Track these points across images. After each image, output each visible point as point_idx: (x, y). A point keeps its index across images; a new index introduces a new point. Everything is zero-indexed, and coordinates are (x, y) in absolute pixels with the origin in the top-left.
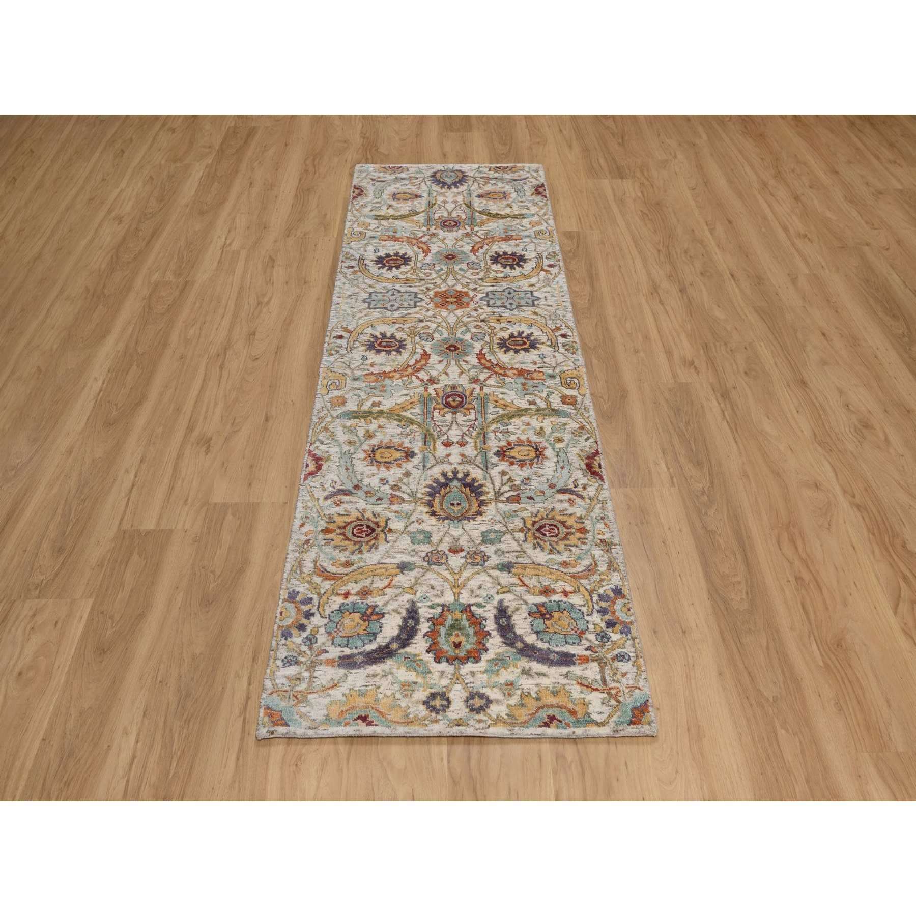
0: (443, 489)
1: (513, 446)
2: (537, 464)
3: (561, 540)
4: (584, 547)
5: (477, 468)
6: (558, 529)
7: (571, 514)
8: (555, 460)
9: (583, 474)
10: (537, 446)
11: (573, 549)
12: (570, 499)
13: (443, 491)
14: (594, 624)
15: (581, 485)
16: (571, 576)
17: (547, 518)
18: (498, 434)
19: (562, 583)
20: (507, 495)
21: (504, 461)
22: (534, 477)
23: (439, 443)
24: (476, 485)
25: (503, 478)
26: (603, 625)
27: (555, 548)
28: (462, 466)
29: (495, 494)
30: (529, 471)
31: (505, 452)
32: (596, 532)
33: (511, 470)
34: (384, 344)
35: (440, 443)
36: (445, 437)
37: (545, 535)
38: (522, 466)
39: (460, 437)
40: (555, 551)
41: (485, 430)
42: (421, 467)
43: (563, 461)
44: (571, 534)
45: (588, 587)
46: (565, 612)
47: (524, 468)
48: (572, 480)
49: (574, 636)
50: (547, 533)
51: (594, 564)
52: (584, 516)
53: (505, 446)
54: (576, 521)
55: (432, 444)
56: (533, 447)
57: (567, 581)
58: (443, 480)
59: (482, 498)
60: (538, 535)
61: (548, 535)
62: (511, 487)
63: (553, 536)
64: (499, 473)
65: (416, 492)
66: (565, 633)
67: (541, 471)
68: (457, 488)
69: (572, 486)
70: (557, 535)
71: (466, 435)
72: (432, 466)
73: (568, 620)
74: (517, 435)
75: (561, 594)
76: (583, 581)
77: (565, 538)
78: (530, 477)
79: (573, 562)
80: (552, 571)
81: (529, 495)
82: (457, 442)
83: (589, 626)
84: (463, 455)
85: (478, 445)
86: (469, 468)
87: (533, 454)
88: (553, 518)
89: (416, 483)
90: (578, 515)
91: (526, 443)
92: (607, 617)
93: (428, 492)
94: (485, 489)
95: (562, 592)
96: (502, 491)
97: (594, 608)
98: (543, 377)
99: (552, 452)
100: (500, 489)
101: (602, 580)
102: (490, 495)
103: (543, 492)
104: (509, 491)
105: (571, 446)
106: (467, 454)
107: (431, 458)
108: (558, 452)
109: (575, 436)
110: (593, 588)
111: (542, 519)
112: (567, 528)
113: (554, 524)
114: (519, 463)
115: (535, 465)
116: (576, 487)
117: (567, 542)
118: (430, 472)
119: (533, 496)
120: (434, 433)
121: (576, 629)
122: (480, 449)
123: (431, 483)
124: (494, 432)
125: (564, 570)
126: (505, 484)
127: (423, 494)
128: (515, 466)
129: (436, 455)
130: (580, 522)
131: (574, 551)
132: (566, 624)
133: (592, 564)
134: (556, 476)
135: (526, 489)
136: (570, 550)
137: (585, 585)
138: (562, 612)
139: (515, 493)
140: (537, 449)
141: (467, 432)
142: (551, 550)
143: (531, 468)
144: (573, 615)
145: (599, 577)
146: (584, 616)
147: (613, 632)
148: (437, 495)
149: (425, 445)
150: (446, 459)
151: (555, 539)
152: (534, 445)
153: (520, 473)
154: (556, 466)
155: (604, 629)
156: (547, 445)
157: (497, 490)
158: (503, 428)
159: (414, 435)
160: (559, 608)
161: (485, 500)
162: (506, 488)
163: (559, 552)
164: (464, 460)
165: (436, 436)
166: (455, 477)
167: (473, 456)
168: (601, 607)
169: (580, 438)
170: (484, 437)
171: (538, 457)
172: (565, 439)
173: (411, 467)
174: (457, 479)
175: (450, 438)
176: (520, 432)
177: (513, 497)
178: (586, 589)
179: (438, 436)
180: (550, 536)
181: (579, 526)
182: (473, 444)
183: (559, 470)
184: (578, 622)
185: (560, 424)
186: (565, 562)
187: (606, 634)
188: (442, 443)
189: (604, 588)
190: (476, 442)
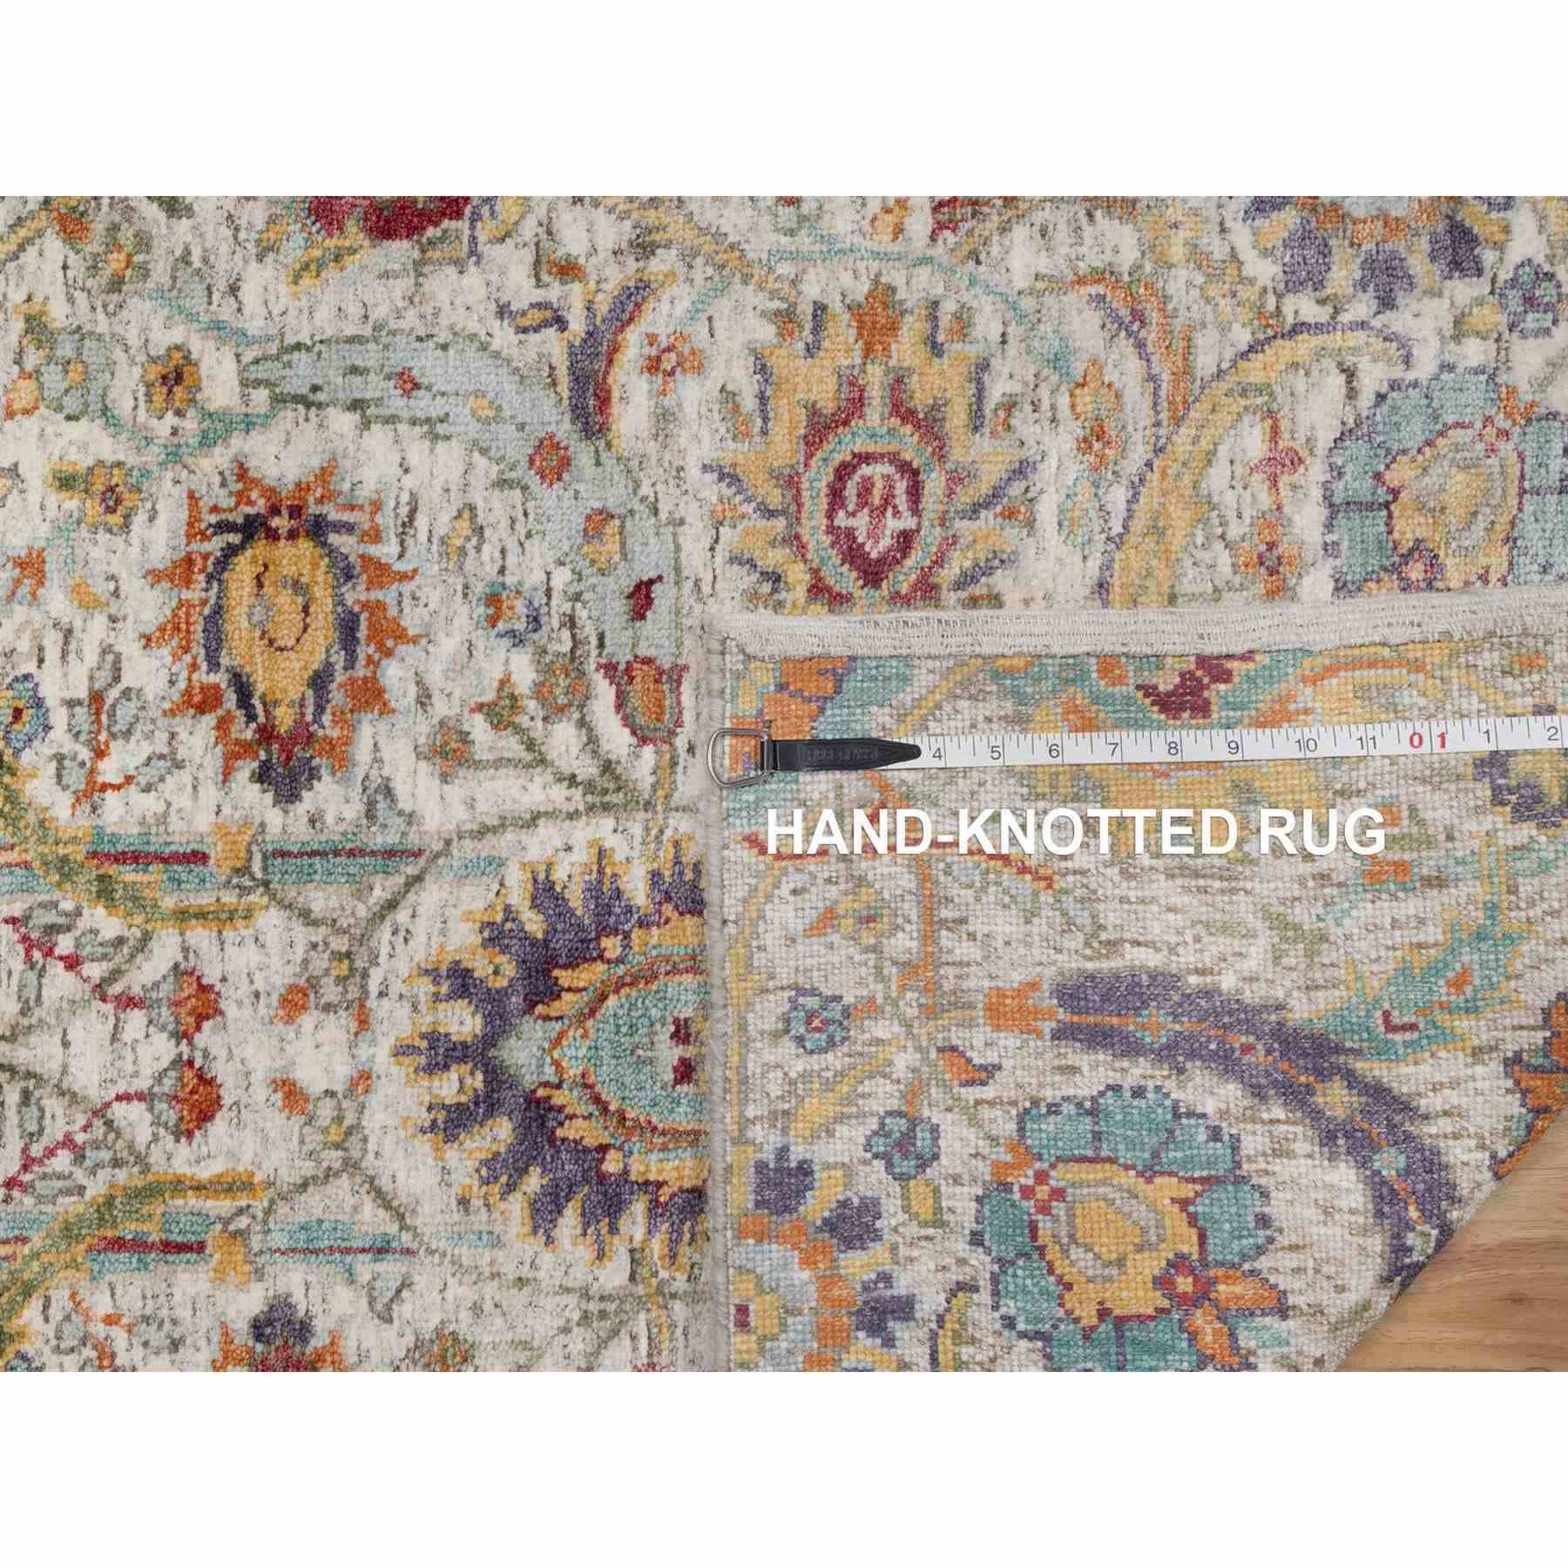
0: (569, 1131)
1: (220, 679)
2: (375, 536)
3: (941, 455)
4: (987, 325)
5: (402, 916)
6: (866, 458)
7: (763, 369)
8: (343, 422)
9: (460, 266)
10: (223, 527)
11: (997, 390)
12: (653, 366)
13: (583, 1130)
14: (1457, 338)
15: (539, 284)
16: (1178, 421)
17: (794, 509)
18: (109, 770)
19: (1218, 477)
20: (616, 739)
21: (347, 741)
22: (484, 564)
23: (181, 1159)
24: (534, 924)
25: (481, 752)
26: (1464, 290)
27: (996, 494)
28: (380, 1009)
29: (606, 807)
30: (433, 596)
31: (267, 734)
32: (883, 243)
33: (424, 699)
35: (183, 1151)
36: (133, 1117)
37: (906, 540)
38: (390, 636)
39: (135, 1021)
40: (1016, 489)
41: (78, 853)
42: (391, 1269)
43: (354, 370)
44: (898, 383)
45: (1243, 337)
46: (1392, 478)
47: (412, 620)
48: (504, 337)
49: (1530, 449)
50: (892, 524)
51: (1100, 289)
52: (773, 295)
53: (223, 725)
54: (810, 351)
55: (193, 1201)
56: (231, 551)
57: (1205, 444)
58: (502, 1131)
59: (637, 890)
60: (903, 578)
61: (909, 522)
62: (554, 712)
63: (915, 493)
64: (445, 778)
65: (586, 1295)
66: (1513, 490)
67: (437, 518)
68: (557, 1042)
69: (553, 344)
70: (906, 468)
71: (115, 975)
72: (383, 1199)
73: (1435, 471)
74: (129, 647)
75: (1285, 492)
76: (1205, 363)
77: (929, 425)
78: (479, 588)
79: (1085, 399)
80: (1137, 526)
81: (618, 607)
82: (181, 1035)
83: (1473, 362)
84: (294, 1001)
85: (205, 899)
86: (403, 966)
87: (296, 557)
88: (791, 482)
89: (516, 1300)
90: (766, 332)
91: (193, 594)
92: (1419, 264)
93: (587, 1219)
94: (570, 872)
95: (1274, 481)
96: (587, 769)
97: (1363, 325)
99: (276, 434)
100: (572, 780)
101: (1198, 259)
102: (612, 841)
103: (598, 522)
104: (582, 723)
105: (226, 312)
106: (279, 975)
107: (313, 1204)
108: (279, 400)
109: (144, 272)
110: (1245, 314)
111: (795, 541)
112: (857, 403)
113: (827, 476)
114: (364, 650)
115: (387, 551)
116: (560, 323)
117: (957, 418)
118: (434, 1215)
119: (628, 584)
120: (96, 1188)
121: (1490, 431)
122: (244, 891)
123: (516, 1206)
124: (92, 791)
125: (1139, 453)
126: (530, 746)
127: (601, 1255)
128: (394, 675)
129: (288, 1177)
130: (816, 330)
131: (1014, 387)
132: (1460, 477)
133: (1101, 298)
134: (474, 429)
135: (571, 622)
136: (1010, 405)
137: (1229, 354)
138: (1395, 492)
139: (604, 692)
140: (252, 528)
141: (95, 971)
142: (1010, 514)
143: (404, 577)
144: (1413, 433)
145: (1182, 274)
146: (1415, 384)
147: (1500, 247)
148: (612, 1165)
149: (200, 1247)
150: (326, 1111)
151: (934, 483)
152: (215, 545)
153: (448, 645)
154: (391, 420)
155: (1481, 287)
156: (221, 458)
157: (578, 798)
158: (59, 733)
159: (110, 1320)
160: (1370, 506)
161: (655, 876)
162: (563, 739)
163: (1022, 470)
164: (331, 992)
165: (122, 1175)
166: (480, 1053)
167: (302, 935)
168: (1362, 285)
169: (159, 248)
170: (136, 858)
171: (318, 530)
172: (163, 338)
173: (390, 1332)
174: (490, 1039)
175: (143, 1084)
176: (99, 623)
177: (634, 701)
178: (1251, 349)
179: (117, 1163)
180: (916, 511)
181: (842, 334)
182: (201, 937)
183: (423, 404)
184: (1450, 419)
185: (32, 359)
186: (1085, 445)
187: (1513, 282)
188: (183, 1132)
189: (1247, 254)
190: (182, 916)
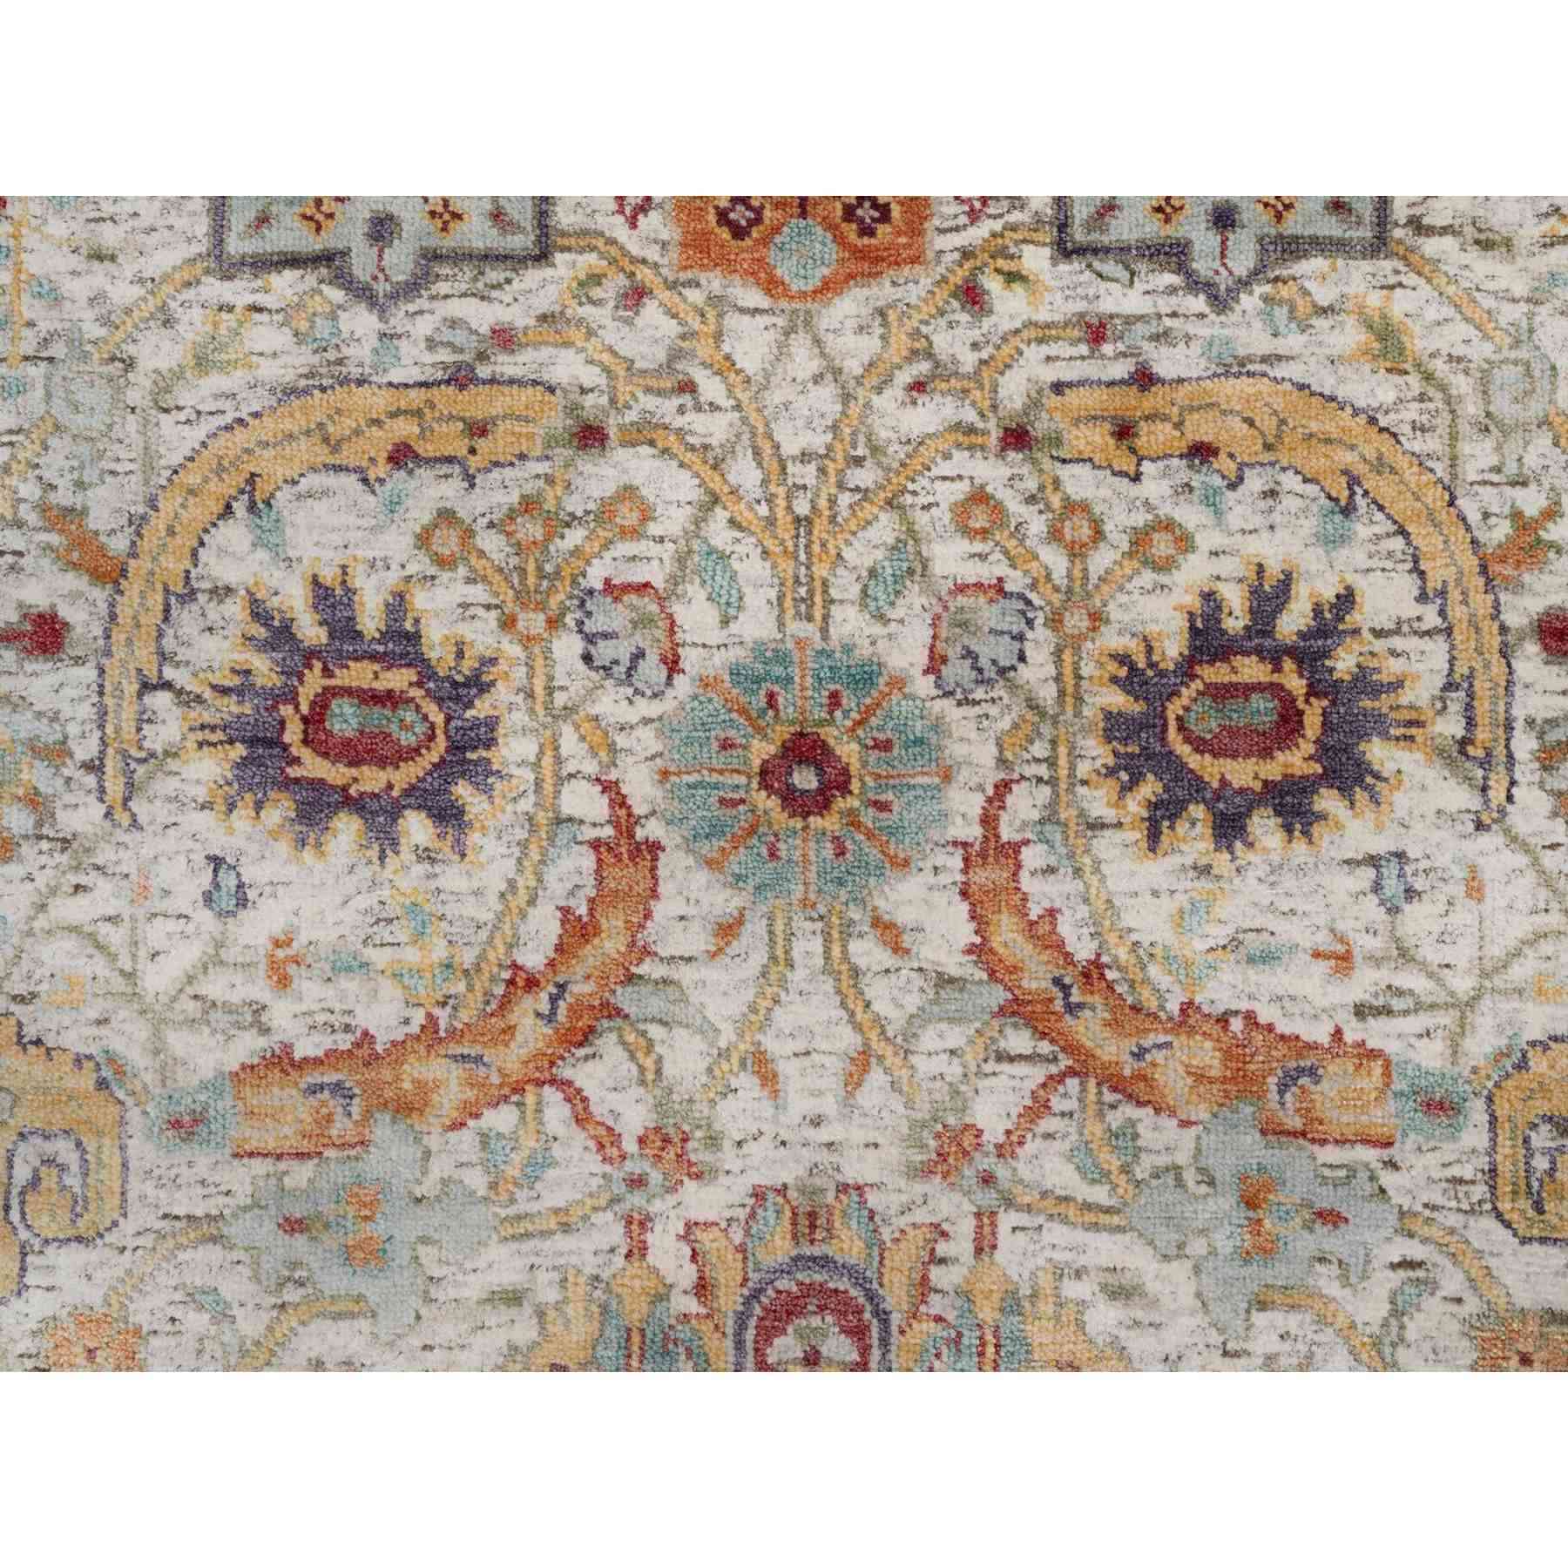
34: (345, 719)
98: (1381, 1117)
